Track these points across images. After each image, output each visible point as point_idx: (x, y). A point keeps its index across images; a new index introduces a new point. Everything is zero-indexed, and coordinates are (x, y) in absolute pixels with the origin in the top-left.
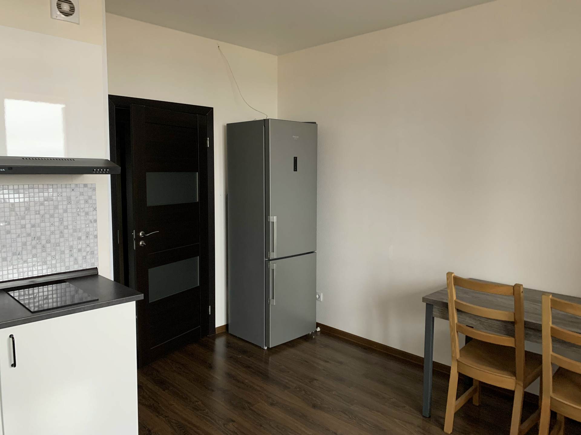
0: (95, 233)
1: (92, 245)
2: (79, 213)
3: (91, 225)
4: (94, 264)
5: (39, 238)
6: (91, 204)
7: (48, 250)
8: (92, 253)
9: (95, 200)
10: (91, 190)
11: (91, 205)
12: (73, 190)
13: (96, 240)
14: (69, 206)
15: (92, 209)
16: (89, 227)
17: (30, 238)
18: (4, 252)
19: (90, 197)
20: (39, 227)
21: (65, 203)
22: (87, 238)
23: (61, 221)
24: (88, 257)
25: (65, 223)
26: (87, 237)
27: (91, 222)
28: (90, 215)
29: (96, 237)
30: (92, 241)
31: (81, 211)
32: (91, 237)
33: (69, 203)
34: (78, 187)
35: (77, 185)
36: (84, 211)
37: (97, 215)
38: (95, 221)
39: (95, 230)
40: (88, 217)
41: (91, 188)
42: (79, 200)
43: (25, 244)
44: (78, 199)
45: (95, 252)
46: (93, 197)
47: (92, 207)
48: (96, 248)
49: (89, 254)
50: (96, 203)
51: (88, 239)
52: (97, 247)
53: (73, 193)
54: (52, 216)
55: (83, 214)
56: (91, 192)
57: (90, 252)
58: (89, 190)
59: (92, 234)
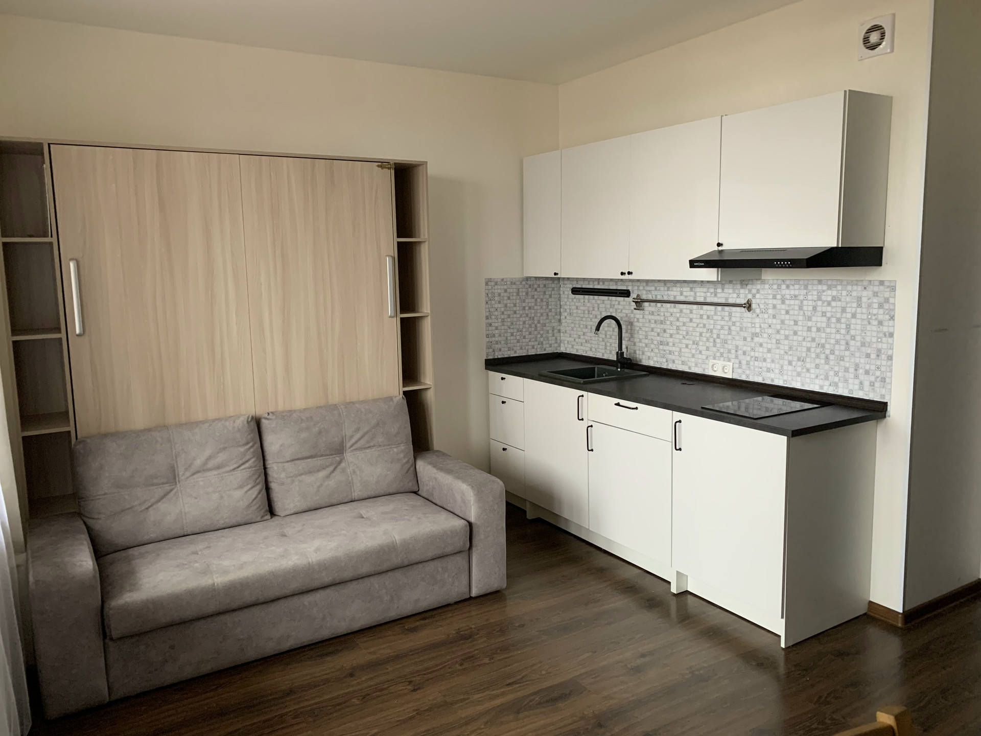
0: (890, 352)
1: (883, 369)
2: (871, 321)
3: (884, 340)
4: (883, 396)
5: (823, 346)
6: (887, 309)
7: (832, 363)
8: (883, 380)
9: (894, 304)
10: (888, 290)
11: (887, 311)
12: (865, 288)
13: (889, 363)
14: (859, 310)
15: (888, 317)
17: (815, 343)
18: (791, 355)
19: (887, 300)
20: (824, 332)
21: (855, 305)
23: (848, 327)
24: (877, 384)
25: (852, 332)
26: (878, 356)
28: (884, 325)
29: (890, 358)
30: (884, 363)
31: (874, 318)
32: (883, 357)
33: (859, 306)
34: (872, 284)
35: (870, 281)
36: (876, 319)
37: (894, 326)
38: (891, 335)
39: (889, 348)
40: (881, 327)
41: (888, 287)
42: (873, 303)
43: (809, 350)
44: (870, 301)
45: (888, 380)
46: (891, 300)
47: (887, 314)
48: (889, 374)
49: (878, 380)
50: (895, 309)
51: (878, 359)
53: (865, 293)
54: (838, 321)
55: (875, 323)
56: (888, 293)
57: (880, 378)
58: (886, 290)
59: (885, 353)
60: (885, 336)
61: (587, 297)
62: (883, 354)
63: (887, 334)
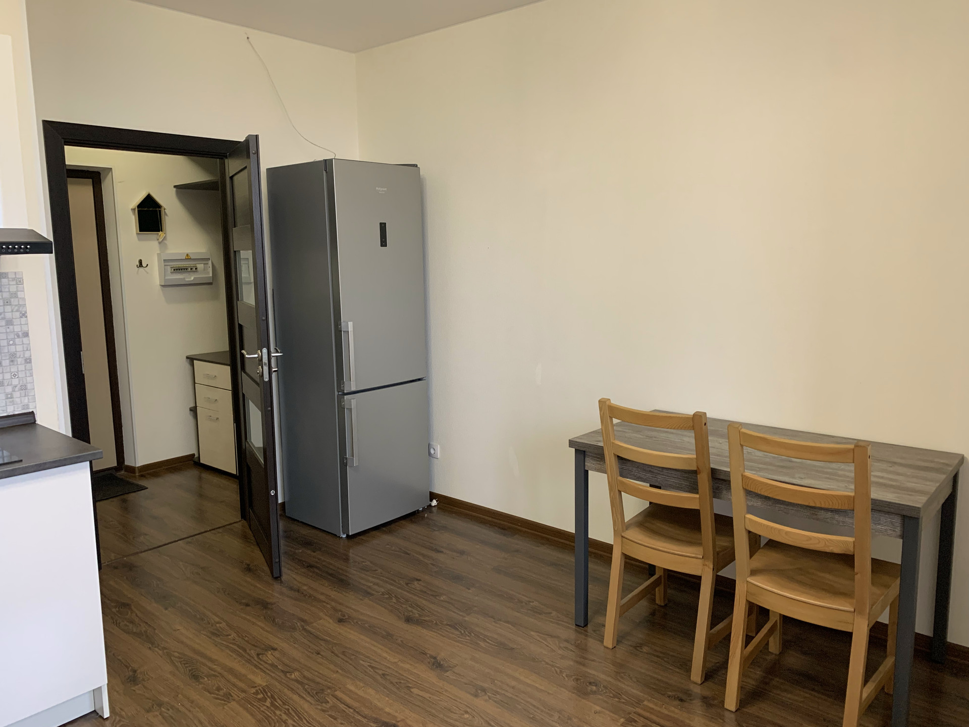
0: (27, 355)
1: (21, 375)
3: (18, 341)
4: (27, 406)
6: (16, 305)
8: (24, 388)
9: (24, 299)
10: (14, 283)
11: (16, 308)
13: (28, 365)
15: (18, 314)
16: (14, 344)
19: (14, 295)
22: (11, 363)
24: (17, 394)
26: (12, 361)
27: (18, 336)
28: (14, 324)
29: (28, 361)
30: (22, 368)
32: (19, 360)
36: (3, 318)
37: (27, 324)
38: (26, 335)
39: (25, 349)
40: (11, 327)
41: (13, 279)
45: (29, 386)
46: (20, 294)
47: (17, 311)
48: (29, 379)
49: (17, 389)
50: (25, 304)
51: (13, 365)
52: (31, 377)
55: (3, 323)
56: (15, 286)
57: (19, 386)
58: (11, 283)
59: (22, 356)
62: (19, 357)
63: (20, 333)
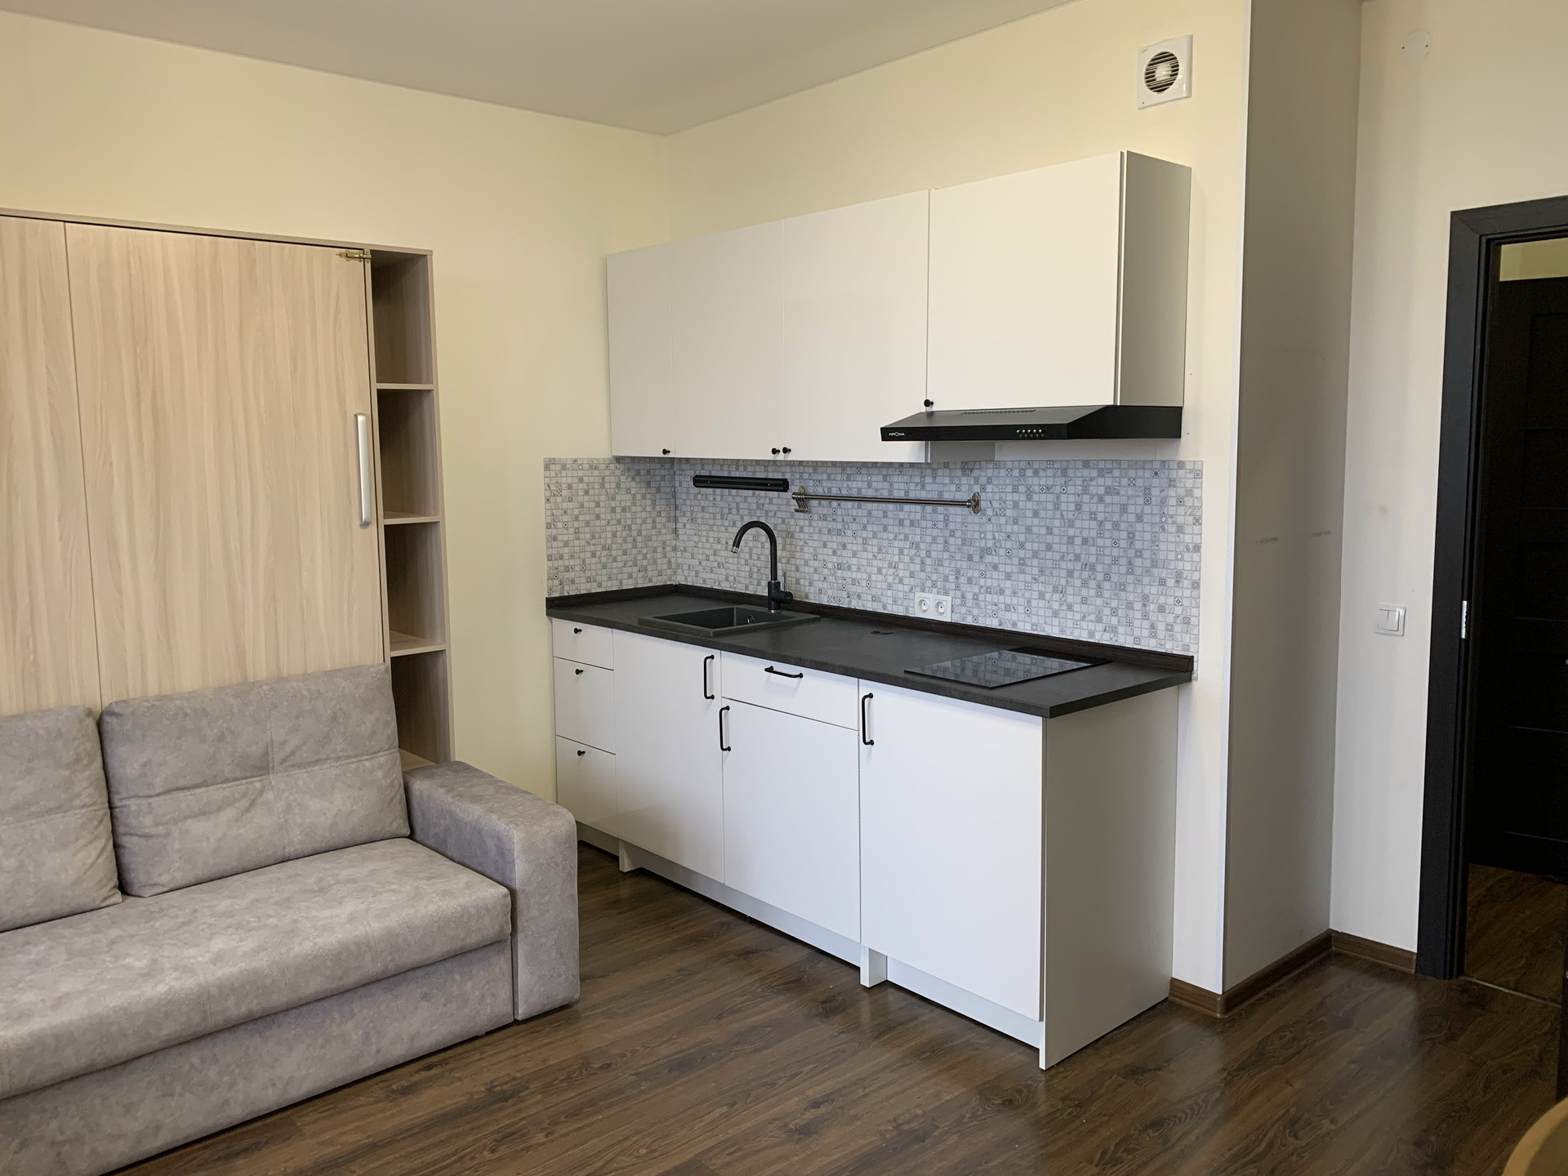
0: (1196, 576)
1: (1186, 603)
2: (1166, 526)
3: (1187, 556)
4: (1186, 647)
5: (1093, 568)
6: (1190, 507)
7: (1107, 594)
8: (1186, 621)
9: (1200, 499)
10: (1191, 476)
11: (1190, 510)
12: (1156, 474)
13: (1195, 592)
14: (1147, 509)
15: (1191, 520)
16: (1182, 559)
17: (1080, 564)
18: (1042, 583)
19: (1189, 493)
20: (1094, 546)
21: (1140, 501)
22: (1177, 585)
23: (1131, 537)
24: (1178, 628)
25: (1138, 545)
26: (1177, 582)
28: (1186, 532)
29: (1196, 585)
30: (1187, 593)
31: (1170, 521)
32: (1186, 583)
33: (1148, 502)
34: (1167, 467)
35: (1164, 462)
36: (1174, 523)
37: (1201, 534)
38: (1198, 549)
39: (1194, 569)
40: (1181, 535)
41: (1191, 471)
42: (1166, 497)
43: (1070, 573)
44: (1164, 494)
45: (1193, 621)
46: (1196, 492)
47: (1191, 515)
48: (1194, 611)
49: (1178, 621)
50: (1201, 507)
51: (1178, 587)
52: (1197, 609)
53: (1156, 482)
54: (1116, 526)
55: (1173, 529)
56: (1192, 481)
57: (1181, 617)
58: (1188, 476)
59: (1189, 578)
60: (1188, 550)
61: (718, 491)
62: (1186, 579)
63: (1191, 546)
